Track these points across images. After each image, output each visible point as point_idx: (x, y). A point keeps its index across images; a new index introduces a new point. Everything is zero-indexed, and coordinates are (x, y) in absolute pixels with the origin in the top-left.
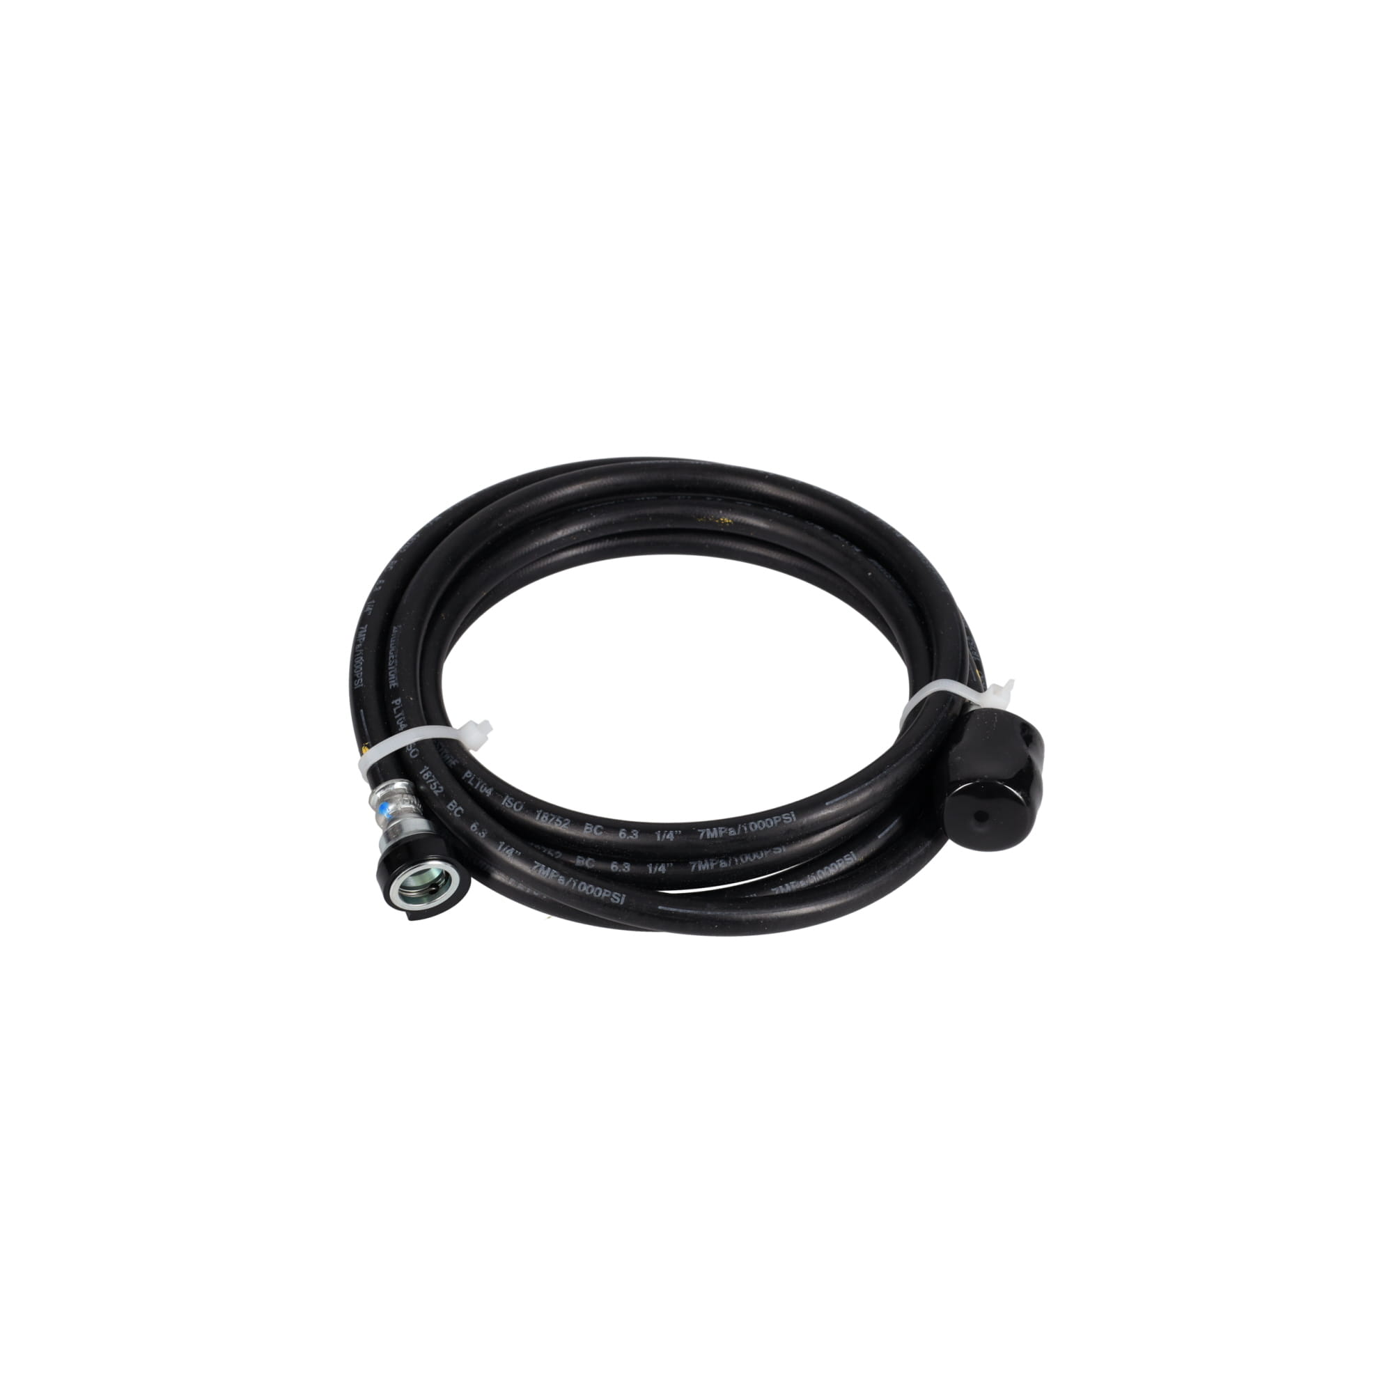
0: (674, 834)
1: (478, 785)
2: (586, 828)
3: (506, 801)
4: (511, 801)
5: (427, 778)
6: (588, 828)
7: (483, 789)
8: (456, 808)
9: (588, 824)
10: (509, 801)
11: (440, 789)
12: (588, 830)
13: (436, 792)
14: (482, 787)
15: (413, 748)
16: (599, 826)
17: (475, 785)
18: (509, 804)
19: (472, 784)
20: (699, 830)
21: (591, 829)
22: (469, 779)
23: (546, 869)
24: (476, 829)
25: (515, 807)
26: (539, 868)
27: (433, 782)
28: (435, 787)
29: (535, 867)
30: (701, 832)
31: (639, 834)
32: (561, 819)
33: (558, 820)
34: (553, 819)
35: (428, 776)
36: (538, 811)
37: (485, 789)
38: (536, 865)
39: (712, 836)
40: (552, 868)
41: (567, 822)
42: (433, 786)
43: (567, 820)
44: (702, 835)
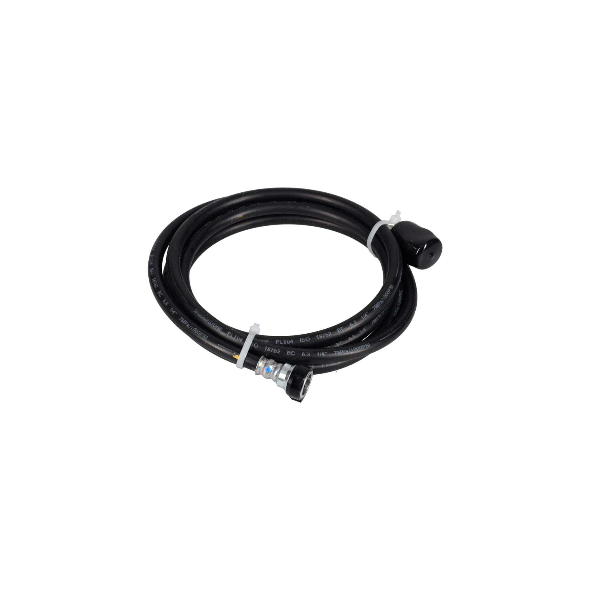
0: (367, 314)
1: (285, 342)
2: (338, 331)
3: (302, 340)
4: (303, 339)
5: (270, 350)
6: (338, 330)
7: (288, 342)
8: (291, 353)
9: (337, 329)
10: (303, 340)
11: (279, 351)
12: (339, 331)
13: (278, 352)
14: (287, 342)
15: (254, 344)
16: (342, 327)
17: (284, 343)
18: (304, 341)
19: (282, 343)
20: (372, 308)
21: (340, 330)
22: (279, 342)
23: (339, 351)
24: (305, 355)
25: (306, 340)
26: (337, 352)
27: (274, 350)
28: (276, 351)
29: (336, 353)
30: (373, 308)
31: (356, 321)
32: (327, 333)
33: (326, 334)
34: (324, 335)
35: (270, 349)
36: (316, 336)
37: (289, 342)
38: (335, 352)
39: (377, 307)
40: (341, 350)
41: (330, 333)
42: (275, 351)
43: (329, 332)
44: (374, 308)
